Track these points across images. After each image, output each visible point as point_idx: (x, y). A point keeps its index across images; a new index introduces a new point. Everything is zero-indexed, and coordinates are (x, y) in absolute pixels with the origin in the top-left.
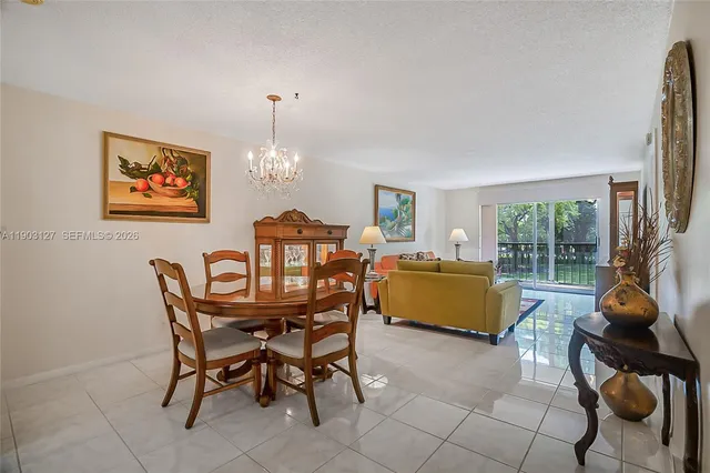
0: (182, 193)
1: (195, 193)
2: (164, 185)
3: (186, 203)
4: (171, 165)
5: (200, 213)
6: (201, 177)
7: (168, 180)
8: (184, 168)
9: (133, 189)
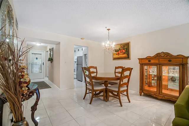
0: (124, 53)
1: (127, 53)
2: (121, 52)
3: (125, 55)
4: (122, 48)
5: (128, 57)
6: (128, 48)
7: (122, 51)
8: (124, 48)
9: (116, 54)
